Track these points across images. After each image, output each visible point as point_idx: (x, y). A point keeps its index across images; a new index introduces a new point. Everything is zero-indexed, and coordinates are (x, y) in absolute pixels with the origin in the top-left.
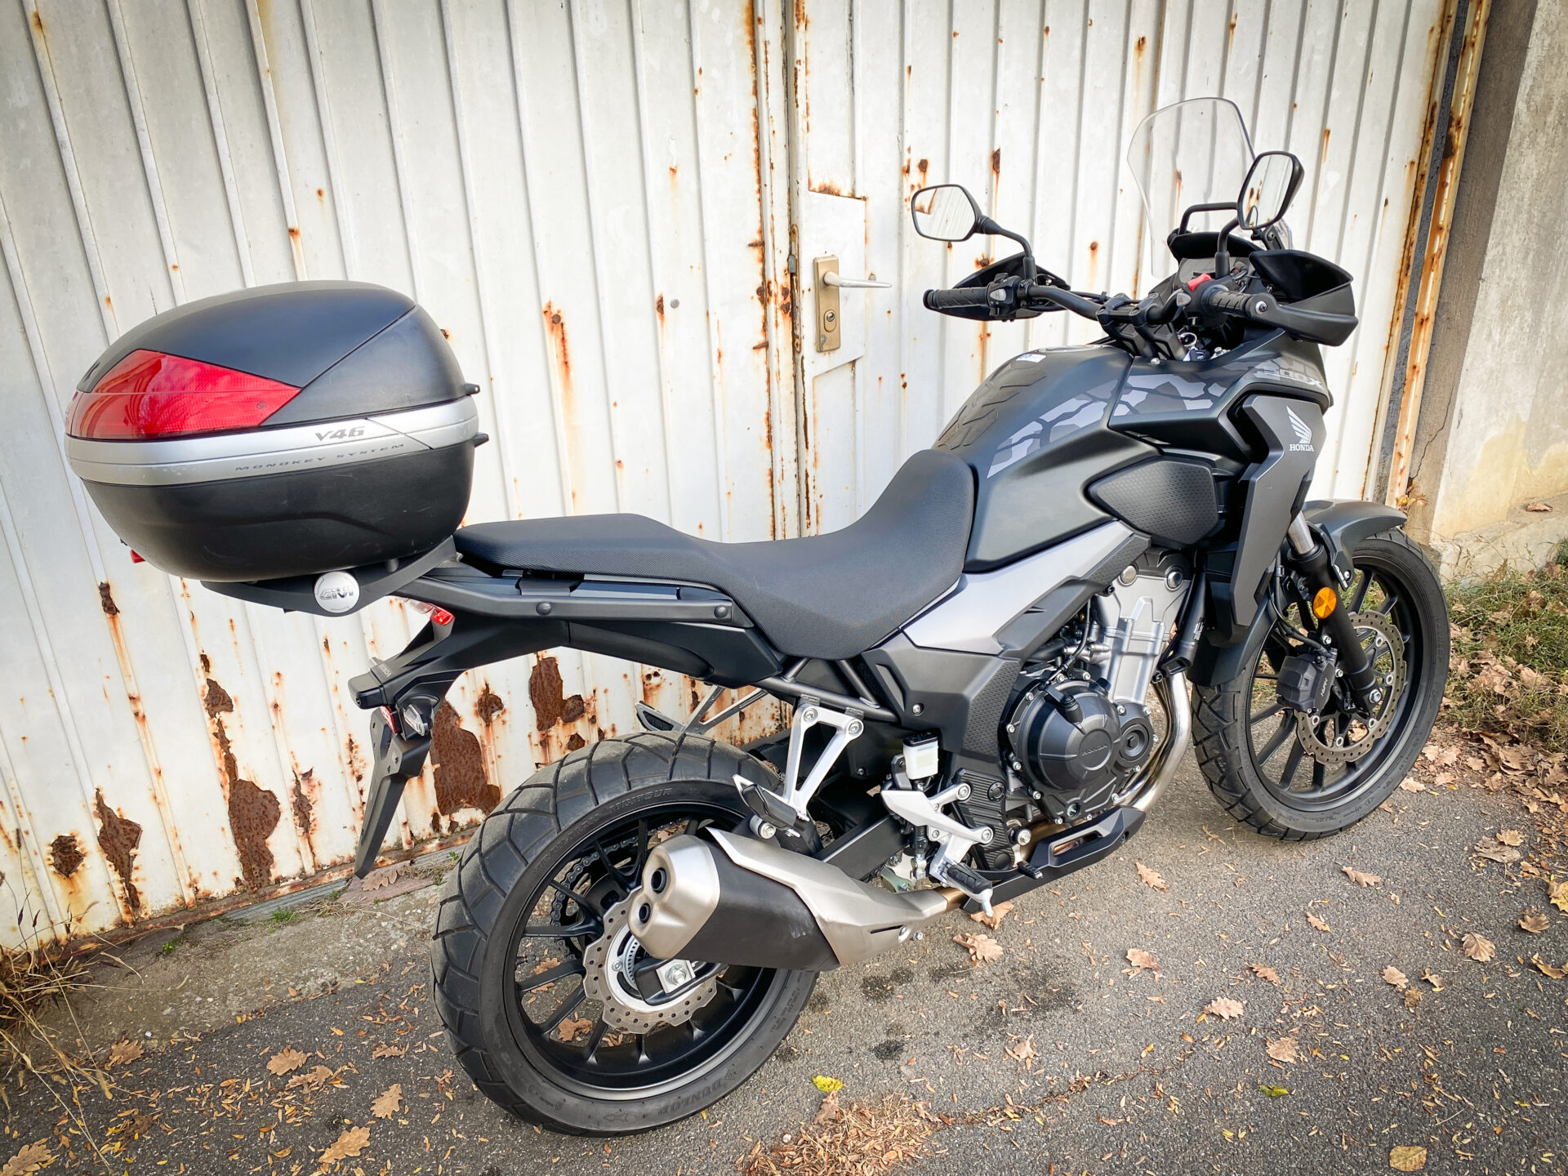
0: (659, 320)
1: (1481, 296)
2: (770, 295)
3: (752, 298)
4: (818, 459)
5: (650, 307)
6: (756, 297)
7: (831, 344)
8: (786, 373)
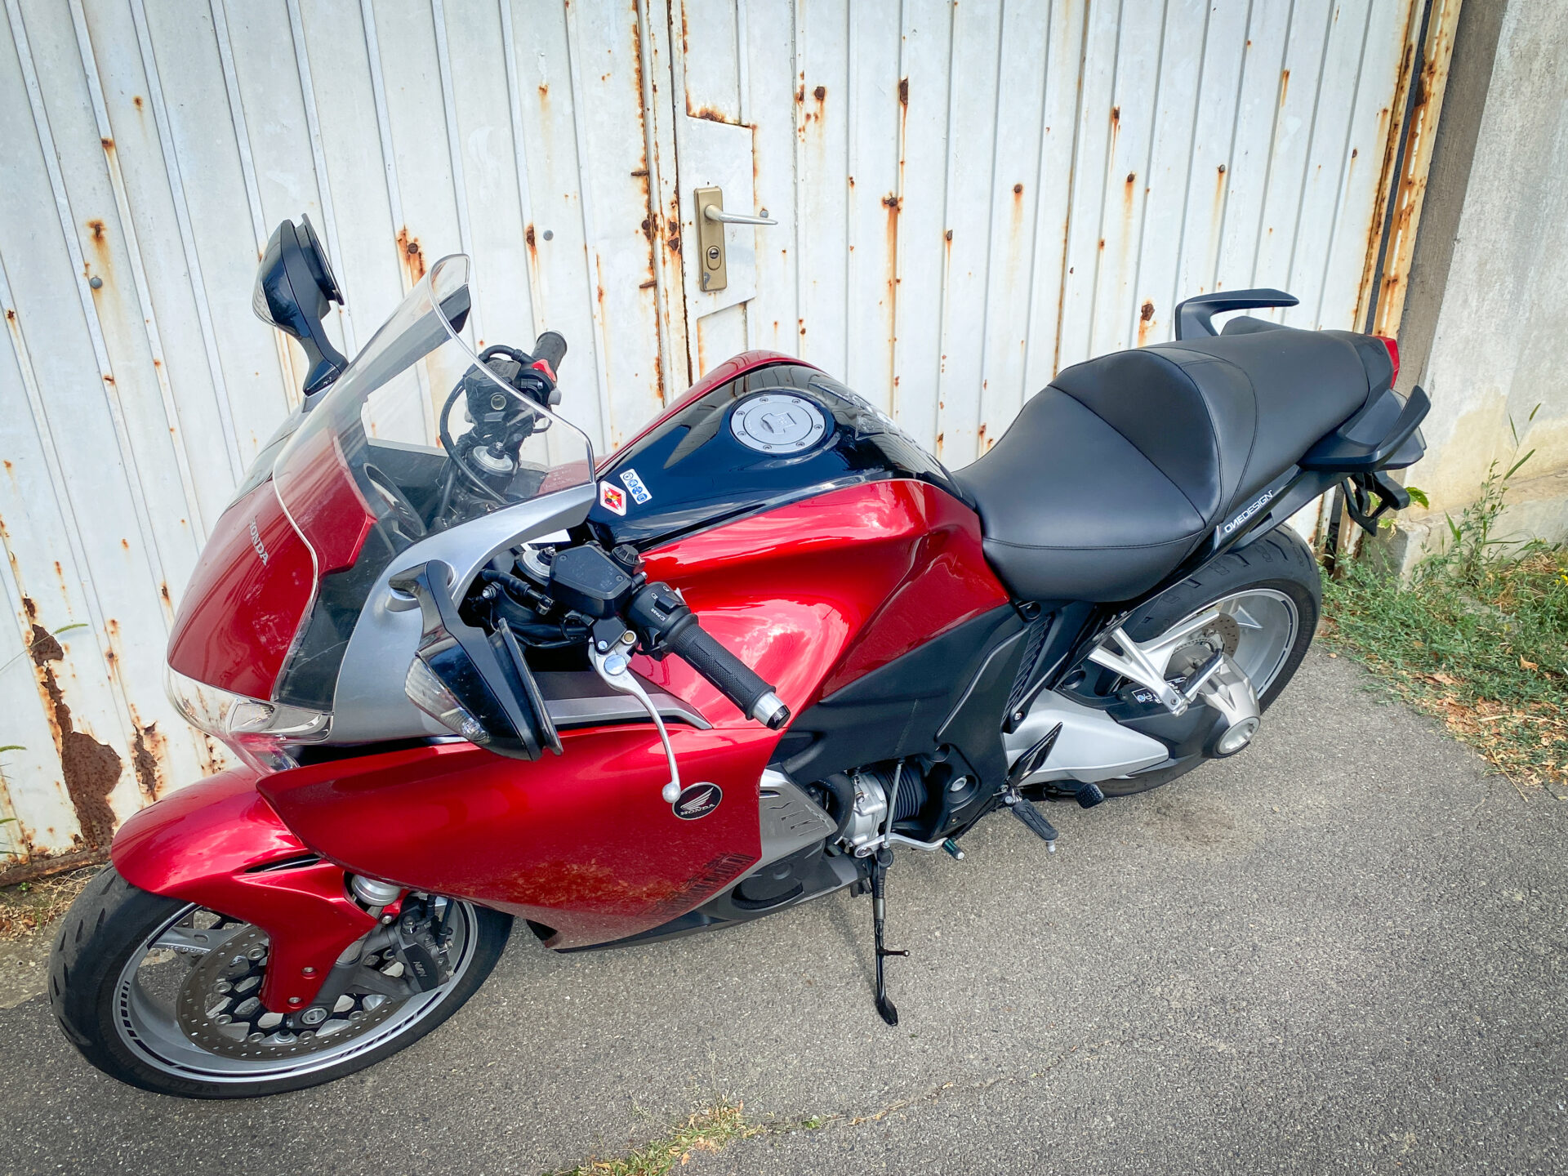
0: (529, 253)
1: (1456, 257)
2: (657, 230)
3: (637, 232)
5: (520, 239)
6: (641, 231)
7: (715, 283)
8: (676, 315)
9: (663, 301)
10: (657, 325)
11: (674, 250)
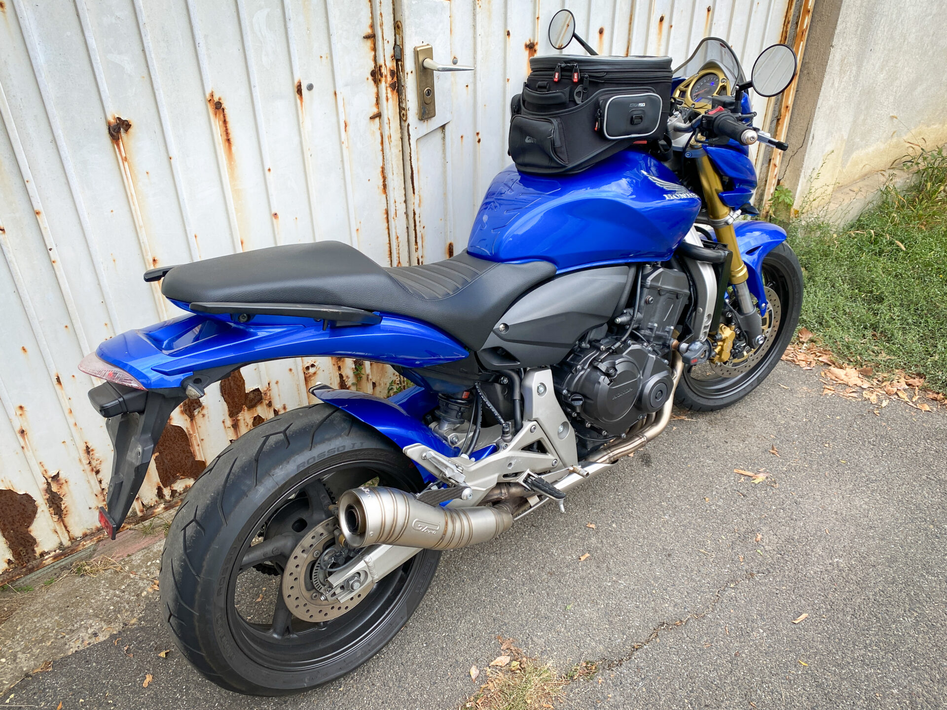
0: (299, 101)
1: (831, 57)
2: (382, 77)
3: (368, 79)
4: (421, 200)
5: (291, 91)
6: (370, 78)
7: (429, 113)
8: (396, 136)
9: (386, 127)
10: (382, 143)
11: (393, 90)
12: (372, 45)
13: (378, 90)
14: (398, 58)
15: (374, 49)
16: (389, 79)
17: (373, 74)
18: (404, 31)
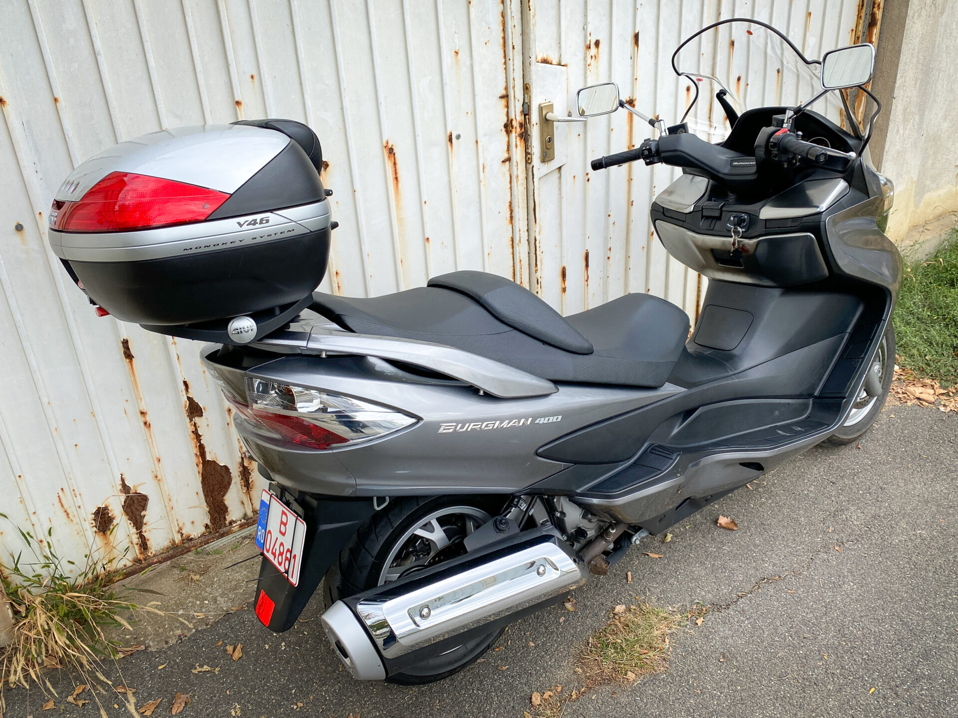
0: (450, 148)
1: (893, 108)
4: (541, 229)
5: (444, 140)
6: (504, 129)
7: (549, 157)
8: (522, 176)
9: (515, 168)
10: (511, 182)
11: (522, 138)
12: (506, 104)
13: (509, 139)
14: (526, 113)
15: (507, 106)
16: (518, 129)
17: (506, 126)
18: (532, 92)
